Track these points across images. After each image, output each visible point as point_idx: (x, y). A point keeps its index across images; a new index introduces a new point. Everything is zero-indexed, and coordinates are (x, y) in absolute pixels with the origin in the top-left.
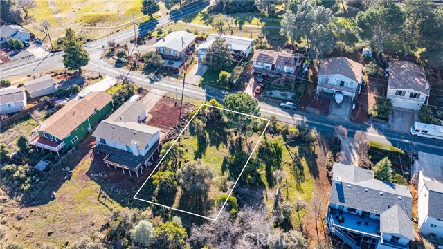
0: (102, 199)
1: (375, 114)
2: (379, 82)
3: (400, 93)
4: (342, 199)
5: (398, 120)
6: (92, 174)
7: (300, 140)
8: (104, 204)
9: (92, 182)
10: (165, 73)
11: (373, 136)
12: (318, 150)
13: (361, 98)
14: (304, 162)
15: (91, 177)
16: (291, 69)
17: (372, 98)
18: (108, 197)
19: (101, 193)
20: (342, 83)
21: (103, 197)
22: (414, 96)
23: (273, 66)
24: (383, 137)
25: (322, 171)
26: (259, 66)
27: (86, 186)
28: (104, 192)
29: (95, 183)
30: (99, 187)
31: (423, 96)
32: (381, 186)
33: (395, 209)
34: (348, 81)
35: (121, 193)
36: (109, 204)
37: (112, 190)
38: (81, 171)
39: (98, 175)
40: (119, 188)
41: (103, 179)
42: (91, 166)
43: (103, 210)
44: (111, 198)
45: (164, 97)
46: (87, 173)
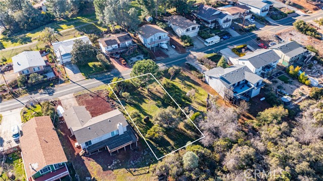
0: (136, 173)
1: (186, 44)
3: (188, 30)
4: (228, 82)
6: (109, 167)
8: (141, 174)
9: (116, 171)
10: (52, 84)
11: (197, 54)
13: (172, 42)
14: (188, 83)
15: (110, 169)
16: (130, 42)
18: (137, 169)
19: (130, 171)
20: (160, 38)
21: (134, 171)
22: (193, 29)
23: (119, 45)
24: (200, 53)
25: (198, 81)
26: (110, 48)
27: (116, 177)
28: (131, 169)
29: (118, 170)
30: (124, 169)
31: (197, 26)
33: (246, 73)
35: (140, 161)
36: (143, 172)
37: (133, 164)
38: (98, 172)
39: (113, 164)
40: (135, 160)
41: (119, 163)
42: (100, 164)
43: (145, 177)
44: (139, 168)
45: (76, 97)
46: (104, 170)
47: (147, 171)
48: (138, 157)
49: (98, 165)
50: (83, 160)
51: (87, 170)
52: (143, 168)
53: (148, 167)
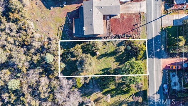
0: (60, 29)
6: (68, 16)
8: (58, 31)
18: (62, 30)
19: (62, 26)
21: (61, 28)
27: (62, 18)
28: (63, 27)
29: (65, 20)
30: (64, 23)
35: (67, 34)
36: (59, 33)
37: (65, 30)
38: (68, 10)
39: (69, 19)
40: (68, 32)
41: (69, 22)
42: (72, 12)
43: (56, 33)
44: (62, 32)
45: (140, 14)
46: (68, 13)
47: (59, 35)
48: (69, 34)
49: (72, 11)
50: (78, 4)
51: (72, 4)
52: (61, 34)
53: (61, 37)
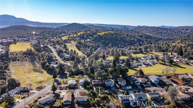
1: (119, 87)
2: (116, 82)
3: (122, 83)
4: (122, 98)
5: (123, 87)
6: (79, 106)
7: (110, 94)
10: (75, 89)
11: (121, 90)
12: (113, 95)
13: (115, 85)
14: (112, 97)
16: (101, 83)
17: (117, 85)
20: (111, 83)
22: (124, 83)
23: (97, 83)
25: (116, 97)
26: (94, 83)
31: (125, 82)
32: (125, 96)
33: (130, 97)
34: (112, 82)
45: (80, 92)
51: (75, 105)
